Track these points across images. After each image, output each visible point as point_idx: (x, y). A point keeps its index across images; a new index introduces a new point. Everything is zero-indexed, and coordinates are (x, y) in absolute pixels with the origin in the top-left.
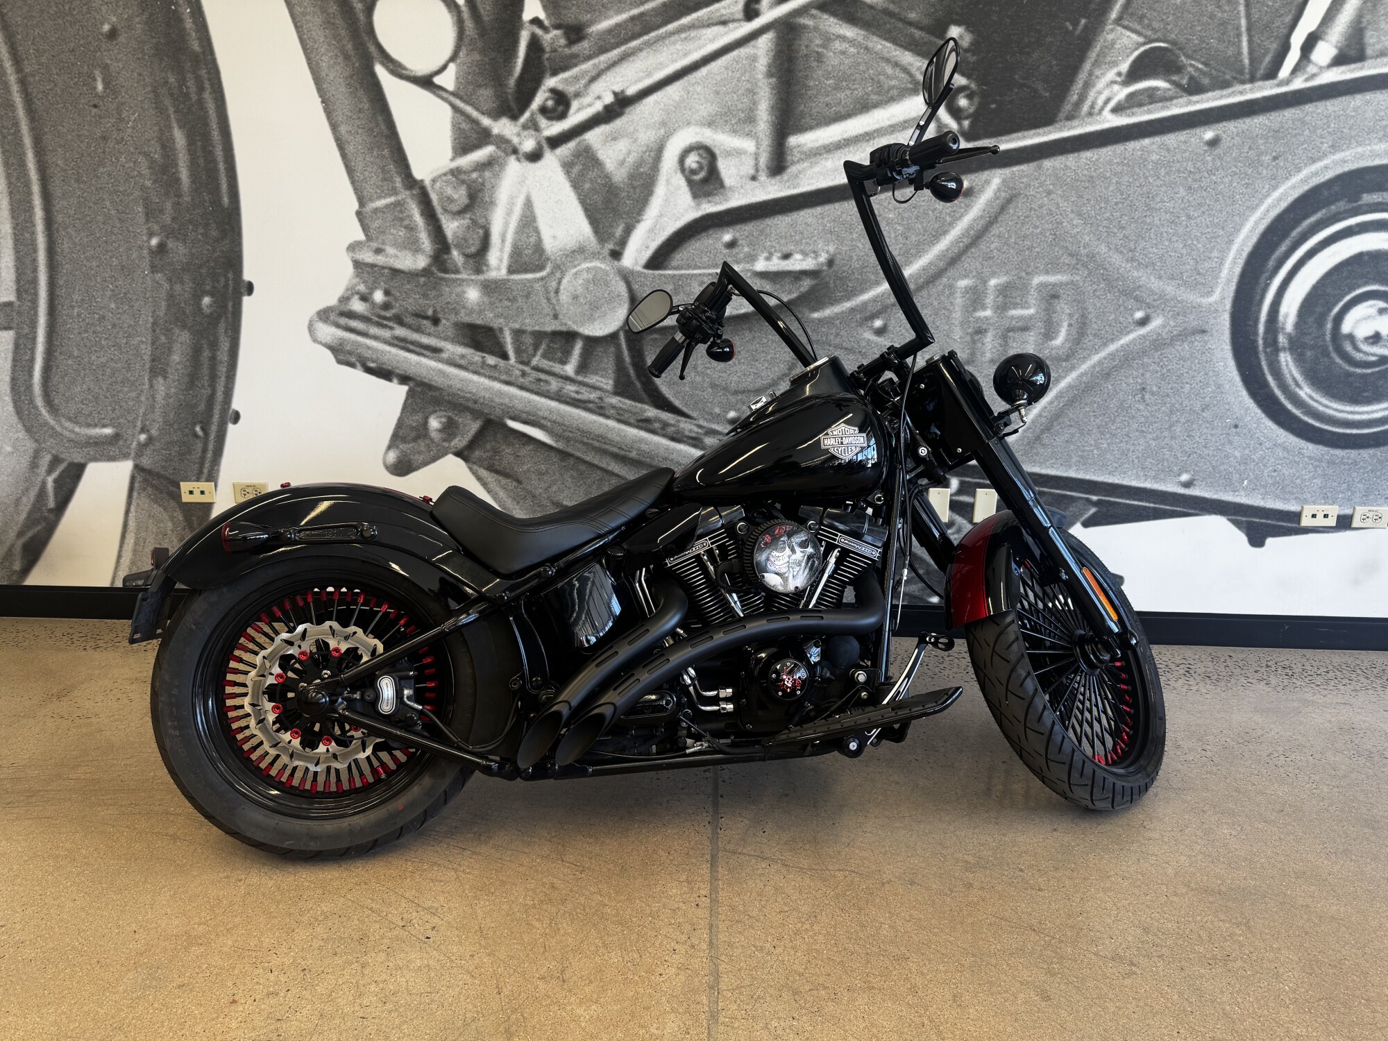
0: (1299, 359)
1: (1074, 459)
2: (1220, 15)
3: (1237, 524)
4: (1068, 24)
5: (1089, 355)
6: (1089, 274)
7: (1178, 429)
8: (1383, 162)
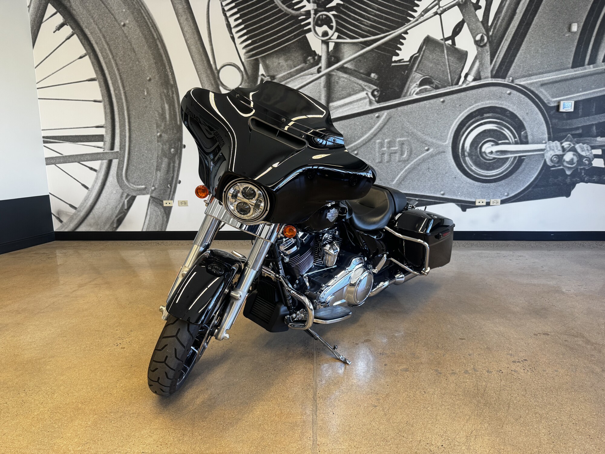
0: (471, 159)
1: (411, 188)
2: (442, 69)
3: (458, 205)
4: (402, 72)
5: (413, 160)
6: (412, 138)
7: (439, 179)
8: (489, 105)
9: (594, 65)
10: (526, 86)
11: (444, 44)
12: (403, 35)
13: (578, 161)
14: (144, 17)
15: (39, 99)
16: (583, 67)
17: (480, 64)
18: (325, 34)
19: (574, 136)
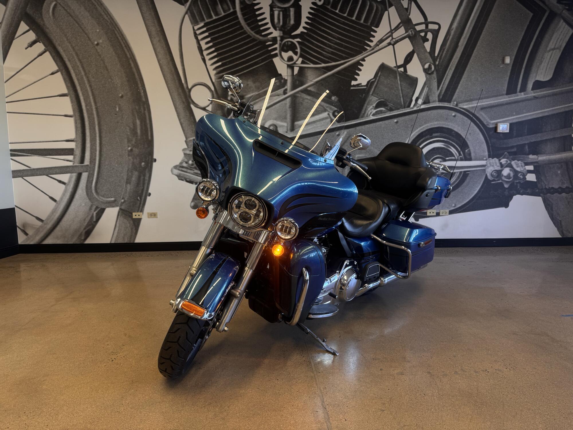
2: (396, 93)
4: (360, 96)
8: (437, 126)
9: (525, 92)
10: (468, 109)
11: (397, 70)
12: (361, 62)
13: (514, 176)
14: (117, 38)
15: (8, 112)
16: (516, 94)
17: (429, 90)
18: (290, 59)
19: (510, 154)
